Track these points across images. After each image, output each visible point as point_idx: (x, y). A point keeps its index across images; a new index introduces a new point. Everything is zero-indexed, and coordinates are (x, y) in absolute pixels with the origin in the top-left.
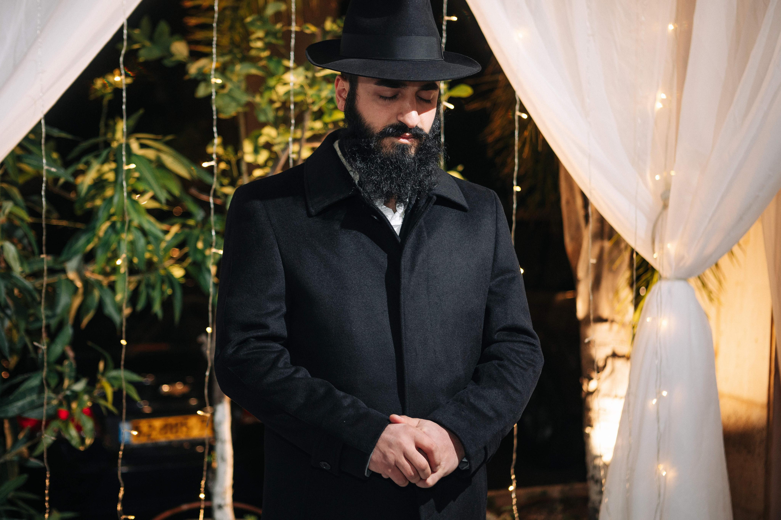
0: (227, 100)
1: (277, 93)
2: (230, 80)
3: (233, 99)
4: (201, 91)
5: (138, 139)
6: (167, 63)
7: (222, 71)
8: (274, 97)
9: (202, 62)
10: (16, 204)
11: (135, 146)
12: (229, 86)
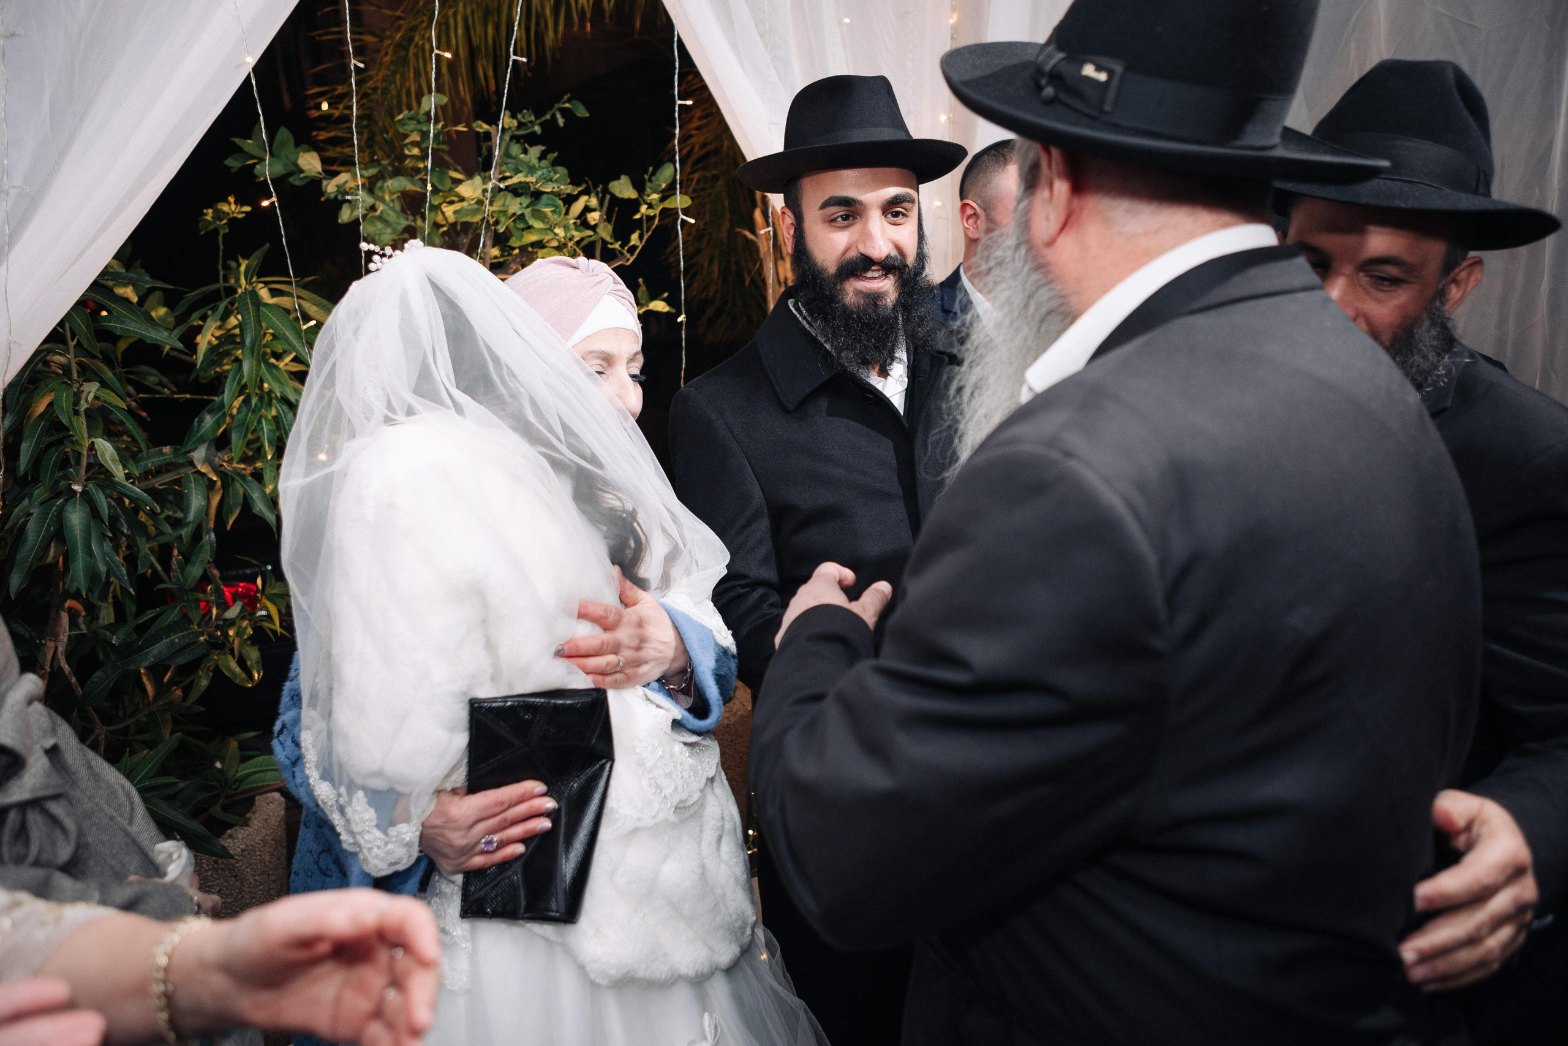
0: (379, 225)
1: (443, 213)
2: (382, 200)
3: (386, 222)
4: (345, 215)
5: (266, 283)
6: (295, 181)
7: (371, 186)
8: (440, 219)
9: (343, 177)
10: (104, 384)
11: (264, 293)
12: (381, 207)
